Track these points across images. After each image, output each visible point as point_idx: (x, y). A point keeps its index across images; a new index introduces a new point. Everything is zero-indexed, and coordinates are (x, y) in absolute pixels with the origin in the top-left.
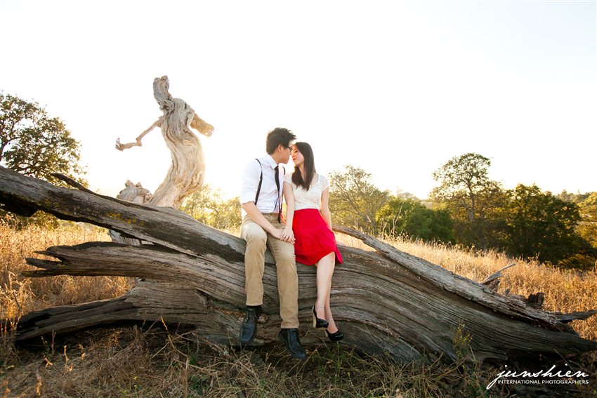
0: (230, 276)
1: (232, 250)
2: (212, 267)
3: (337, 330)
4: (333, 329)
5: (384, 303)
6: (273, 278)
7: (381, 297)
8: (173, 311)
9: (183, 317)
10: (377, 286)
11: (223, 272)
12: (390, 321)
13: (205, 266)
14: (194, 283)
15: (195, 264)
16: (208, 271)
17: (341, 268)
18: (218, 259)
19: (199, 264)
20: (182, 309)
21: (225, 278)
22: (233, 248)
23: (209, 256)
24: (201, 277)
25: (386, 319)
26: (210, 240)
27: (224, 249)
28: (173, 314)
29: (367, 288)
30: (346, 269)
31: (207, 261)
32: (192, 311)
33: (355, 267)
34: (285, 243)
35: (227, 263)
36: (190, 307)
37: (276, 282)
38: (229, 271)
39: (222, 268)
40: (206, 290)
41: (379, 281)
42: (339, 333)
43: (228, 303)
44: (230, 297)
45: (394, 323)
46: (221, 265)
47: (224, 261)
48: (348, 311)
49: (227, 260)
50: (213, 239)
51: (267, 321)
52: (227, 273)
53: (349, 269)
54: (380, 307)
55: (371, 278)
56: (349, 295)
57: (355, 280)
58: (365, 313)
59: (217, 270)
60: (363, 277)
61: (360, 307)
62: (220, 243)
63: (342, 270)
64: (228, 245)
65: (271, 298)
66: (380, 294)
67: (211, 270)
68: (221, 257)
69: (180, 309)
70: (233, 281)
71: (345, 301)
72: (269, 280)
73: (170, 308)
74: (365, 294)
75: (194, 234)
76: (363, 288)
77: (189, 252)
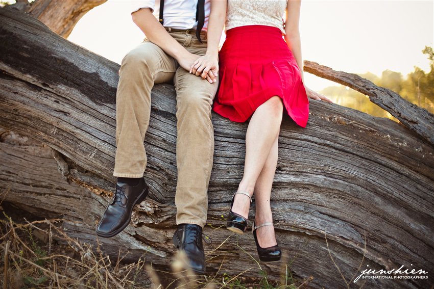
0: (98, 126)
1: (101, 82)
2: (67, 108)
3: (274, 244)
4: (268, 239)
5: (383, 211)
6: (170, 139)
7: (378, 199)
8: (31, 189)
9: (43, 199)
10: (371, 178)
11: (85, 118)
12: (393, 246)
13: (55, 106)
14: (42, 134)
15: (40, 101)
16: (60, 115)
17: (305, 137)
18: (75, 94)
19: (45, 101)
20: (46, 187)
21: (89, 130)
22: (104, 78)
23: (62, 88)
24: (51, 124)
25: (384, 242)
26: (64, 62)
27: (89, 80)
28: (32, 193)
29: (352, 179)
30: (316, 139)
31: (60, 98)
32: (59, 192)
33: (334, 139)
34: (198, 79)
35: (91, 103)
36: (57, 186)
37: (174, 145)
38: (95, 117)
39: (83, 111)
40: (61, 148)
41: (378, 169)
42: (277, 248)
43: (99, 177)
44: (99, 164)
45: (400, 251)
46: (81, 106)
47: (86, 100)
48: (308, 216)
49: (91, 98)
50: (71, 60)
51: (156, 214)
52: (93, 122)
53: (323, 141)
54: (376, 219)
55: (364, 162)
56: (317, 188)
57: (329, 161)
58: (340, 222)
59: (74, 113)
60: (347, 158)
61: (336, 214)
62: (82, 68)
63: (305, 140)
64: (96, 74)
65: (167, 174)
66: (378, 193)
67: (65, 114)
68: (82, 92)
69: (42, 186)
70: (103, 136)
71: (309, 198)
72: (164, 140)
73: (28, 185)
74: (347, 190)
75: (38, 48)
76: (344, 178)
77: (28, 77)
